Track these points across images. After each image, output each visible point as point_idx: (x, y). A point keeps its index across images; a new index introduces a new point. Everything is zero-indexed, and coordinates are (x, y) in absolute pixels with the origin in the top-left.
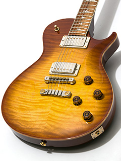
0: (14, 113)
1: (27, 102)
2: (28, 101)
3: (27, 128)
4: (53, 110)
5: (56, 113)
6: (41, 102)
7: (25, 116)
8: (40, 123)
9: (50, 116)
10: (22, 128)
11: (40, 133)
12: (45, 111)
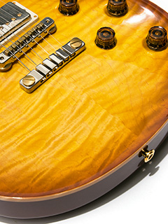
0: (27, 168)
1: (23, 128)
2: (20, 124)
3: (95, 160)
4: (92, 88)
5: (102, 87)
6: (48, 100)
7: (58, 149)
8: (103, 127)
9: (101, 100)
10: (85, 170)
11: (129, 138)
12: (80, 104)
